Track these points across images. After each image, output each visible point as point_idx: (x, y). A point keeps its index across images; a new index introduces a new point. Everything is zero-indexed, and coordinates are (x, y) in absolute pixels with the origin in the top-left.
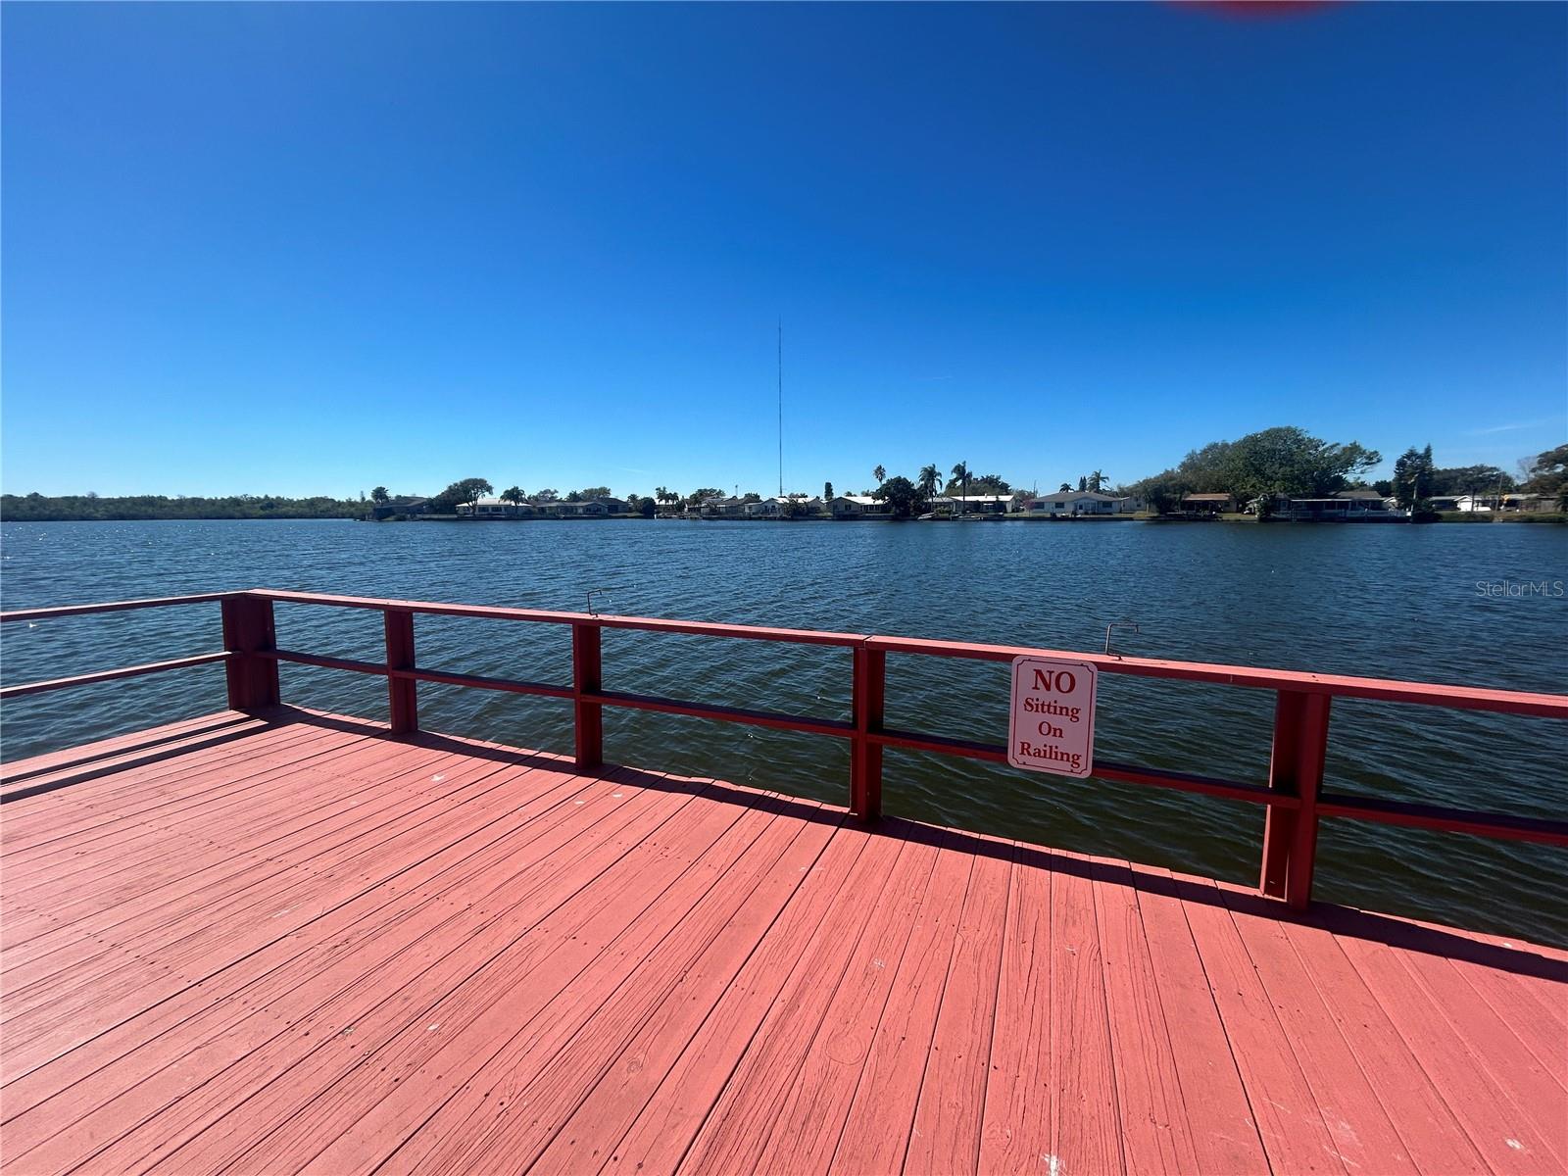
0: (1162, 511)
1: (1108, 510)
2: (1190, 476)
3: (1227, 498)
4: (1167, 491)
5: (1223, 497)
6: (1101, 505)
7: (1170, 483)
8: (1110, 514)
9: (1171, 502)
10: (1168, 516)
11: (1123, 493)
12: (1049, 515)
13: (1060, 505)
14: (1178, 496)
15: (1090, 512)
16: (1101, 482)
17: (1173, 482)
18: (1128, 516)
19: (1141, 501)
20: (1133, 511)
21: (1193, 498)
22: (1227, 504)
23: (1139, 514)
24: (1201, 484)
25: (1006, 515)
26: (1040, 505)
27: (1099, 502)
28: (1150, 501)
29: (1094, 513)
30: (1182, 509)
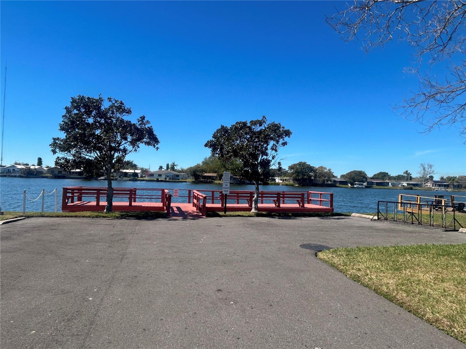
0: (196, 179)
1: (178, 178)
2: (205, 167)
3: (216, 175)
4: (198, 172)
5: (215, 175)
6: (175, 176)
7: (198, 169)
8: (179, 179)
9: (199, 176)
10: (198, 181)
11: (182, 171)
12: (156, 179)
13: (160, 175)
14: (201, 174)
15: (171, 178)
16: (175, 167)
17: (200, 169)
18: (185, 180)
19: (189, 175)
20: (186, 178)
21: (206, 174)
22: (216, 177)
23: (188, 180)
24: (209, 170)
25: (138, 179)
26: (152, 175)
27: (174, 175)
28: (192, 175)
29: (173, 179)
30: (202, 179)
